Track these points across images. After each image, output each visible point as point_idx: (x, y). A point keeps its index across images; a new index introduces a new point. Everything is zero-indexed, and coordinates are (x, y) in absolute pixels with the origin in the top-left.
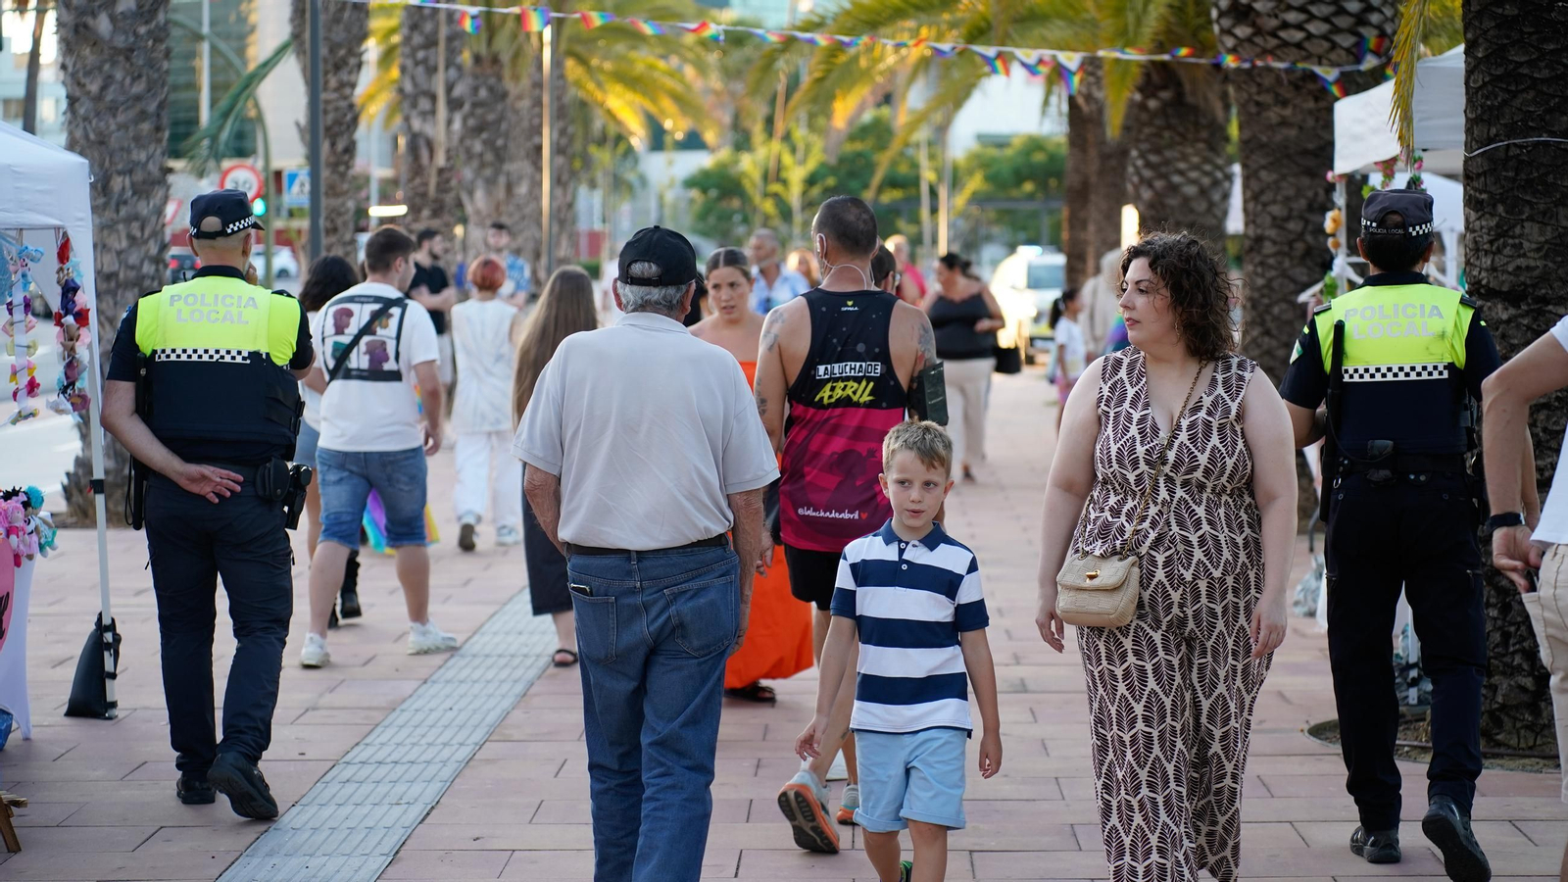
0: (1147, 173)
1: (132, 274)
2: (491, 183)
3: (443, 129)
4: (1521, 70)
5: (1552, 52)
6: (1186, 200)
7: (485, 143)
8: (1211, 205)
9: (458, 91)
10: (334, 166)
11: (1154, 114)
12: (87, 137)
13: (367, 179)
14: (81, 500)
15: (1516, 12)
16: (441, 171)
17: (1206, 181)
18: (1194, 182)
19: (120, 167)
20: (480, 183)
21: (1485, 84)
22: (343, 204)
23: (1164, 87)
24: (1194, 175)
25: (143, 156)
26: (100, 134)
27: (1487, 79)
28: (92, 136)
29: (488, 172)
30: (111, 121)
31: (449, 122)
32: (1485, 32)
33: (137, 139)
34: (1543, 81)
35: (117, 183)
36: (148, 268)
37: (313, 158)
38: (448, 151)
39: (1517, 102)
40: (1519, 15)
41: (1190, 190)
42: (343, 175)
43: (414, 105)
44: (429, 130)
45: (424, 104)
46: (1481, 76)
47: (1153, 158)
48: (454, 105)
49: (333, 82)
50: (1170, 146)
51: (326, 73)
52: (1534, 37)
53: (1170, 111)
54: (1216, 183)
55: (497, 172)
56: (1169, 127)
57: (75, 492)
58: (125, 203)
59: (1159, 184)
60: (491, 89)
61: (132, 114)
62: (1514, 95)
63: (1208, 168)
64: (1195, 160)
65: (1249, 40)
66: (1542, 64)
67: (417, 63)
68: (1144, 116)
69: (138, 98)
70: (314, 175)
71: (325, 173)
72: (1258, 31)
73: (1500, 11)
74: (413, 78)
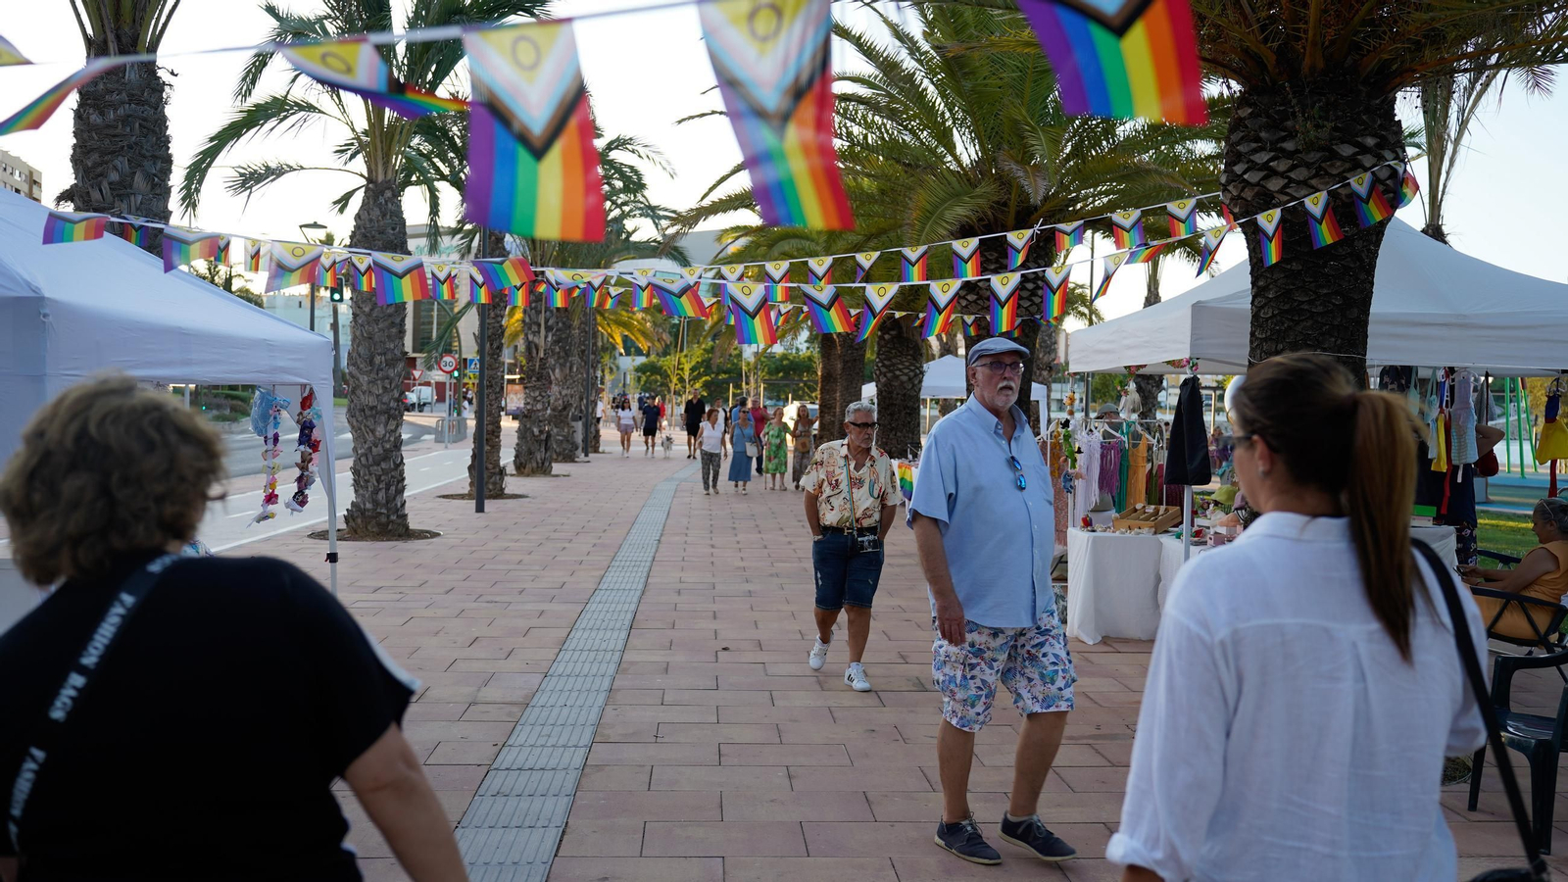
0: (884, 370)
1: (384, 407)
2: (562, 366)
3: (542, 340)
4: (1302, 307)
5: (1325, 294)
6: (902, 383)
7: (560, 348)
8: (914, 385)
9: (550, 323)
10: (492, 355)
11: (888, 342)
12: (363, 335)
13: (504, 363)
14: (354, 525)
15: (1300, 268)
16: (541, 359)
17: (912, 374)
18: (906, 374)
19: (379, 351)
20: (558, 365)
21: (1274, 316)
22: (496, 374)
23: (893, 329)
24: (906, 371)
25: (392, 346)
26: (370, 333)
27: (1276, 312)
28: (365, 335)
29: (561, 361)
30: (376, 327)
31: (546, 337)
32: (1276, 281)
33: (389, 337)
34: (1318, 314)
35: (378, 359)
36: (393, 404)
37: (481, 352)
38: (545, 350)
39: (1299, 328)
40: (1302, 270)
41: (904, 378)
42: (496, 360)
43: (530, 329)
44: (536, 340)
45: (535, 328)
46: (1271, 310)
47: (886, 362)
48: (548, 329)
49: (492, 315)
50: (894, 357)
51: (489, 310)
52: (1313, 285)
53: (895, 340)
54: (916, 375)
55: (565, 362)
56: (894, 348)
57: (351, 520)
58: (382, 370)
59: (889, 375)
60: (564, 323)
61: (386, 324)
62: (1297, 323)
63: (913, 368)
64: (907, 364)
65: (975, 302)
66: (1318, 303)
67: (531, 309)
68: (883, 343)
69: (390, 316)
70: (481, 361)
71: (487, 358)
72: (980, 297)
73: (1289, 267)
74: (529, 316)
